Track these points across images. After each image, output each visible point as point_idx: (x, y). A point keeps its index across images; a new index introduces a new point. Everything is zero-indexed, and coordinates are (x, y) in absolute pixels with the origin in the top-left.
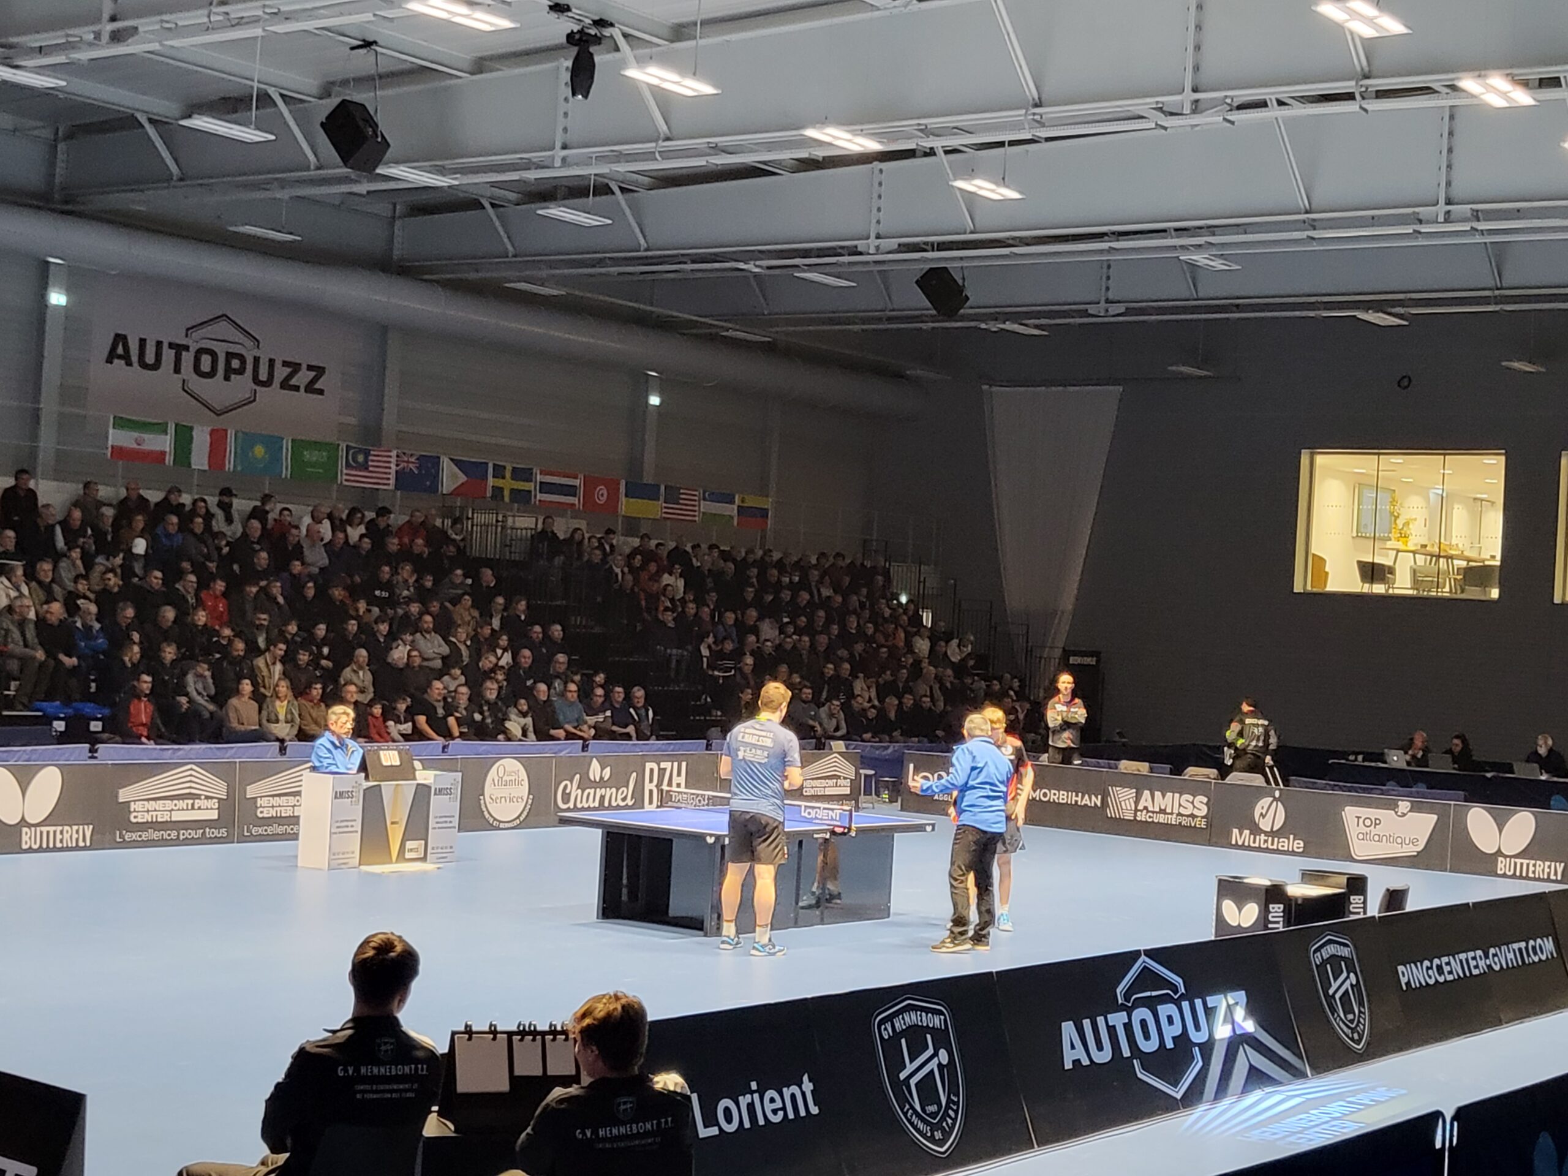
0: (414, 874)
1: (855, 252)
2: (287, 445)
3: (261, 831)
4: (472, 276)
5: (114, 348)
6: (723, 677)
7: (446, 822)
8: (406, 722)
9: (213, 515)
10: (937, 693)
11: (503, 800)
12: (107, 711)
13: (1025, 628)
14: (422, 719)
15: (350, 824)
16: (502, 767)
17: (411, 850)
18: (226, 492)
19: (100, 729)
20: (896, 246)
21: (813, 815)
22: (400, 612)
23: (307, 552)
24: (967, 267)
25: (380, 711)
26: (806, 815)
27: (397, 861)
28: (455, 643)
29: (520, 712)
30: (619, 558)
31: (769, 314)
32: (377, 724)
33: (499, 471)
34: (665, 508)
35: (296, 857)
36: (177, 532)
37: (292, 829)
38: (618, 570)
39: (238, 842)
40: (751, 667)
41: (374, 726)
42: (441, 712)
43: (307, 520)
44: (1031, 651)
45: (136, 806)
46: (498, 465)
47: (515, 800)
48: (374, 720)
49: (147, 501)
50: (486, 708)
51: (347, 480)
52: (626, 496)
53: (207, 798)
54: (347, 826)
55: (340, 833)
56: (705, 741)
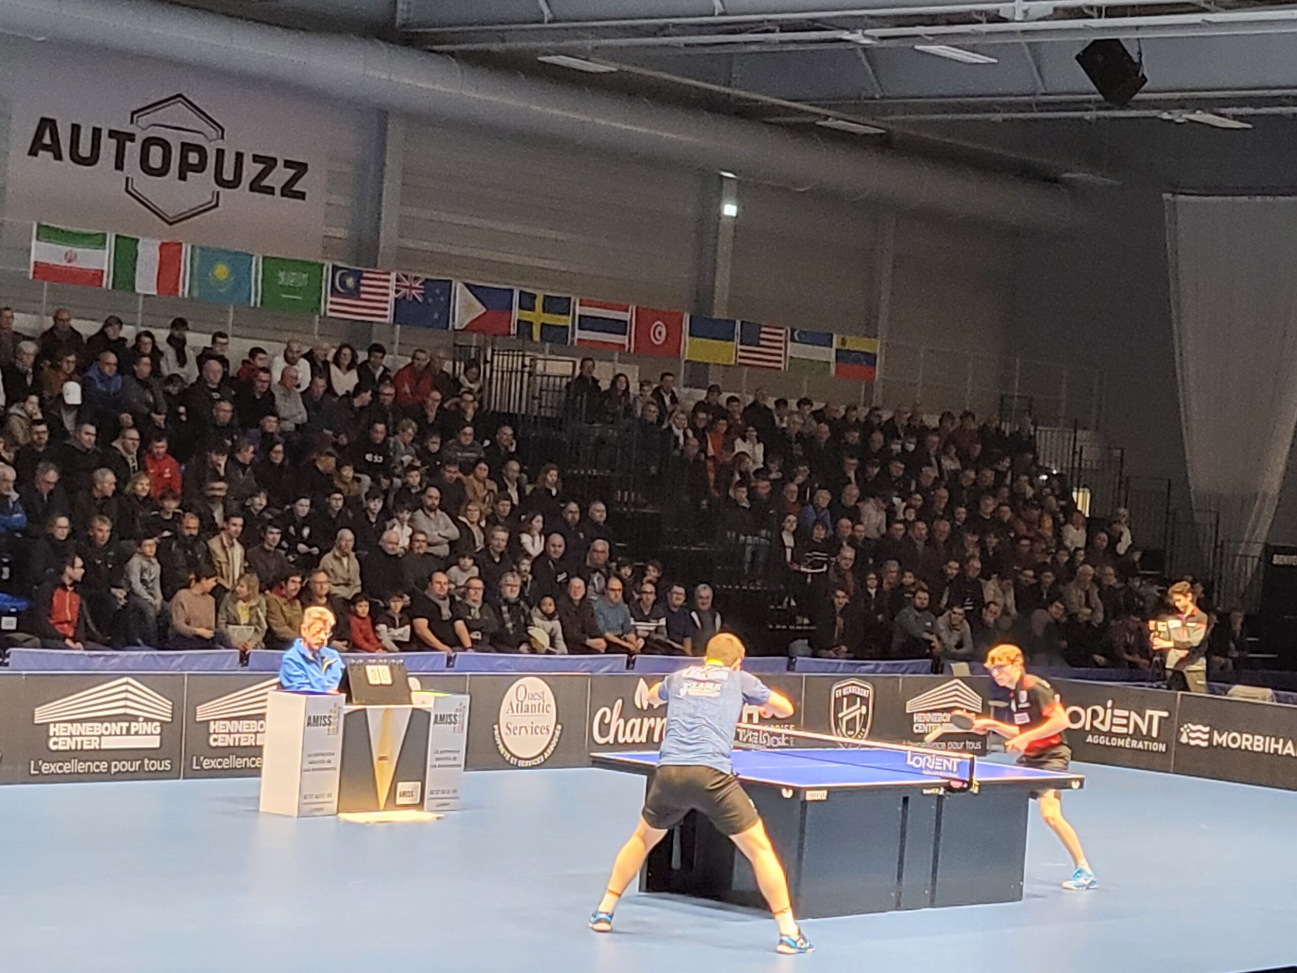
0: (407, 825)
1: (996, 18)
2: (256, 266)
3: (214, 764)
4: (496, 47)
5: (39, 136)
6: (812, 574)
7: (449, 759)
8: (401, 626)
9: (161, 354)
10: (1096, 599)
11: (523, 730)
12: (23, 605)
13: (1214, 515)
14: (422, 623)
15: (327, 758)
16: (522, 688)
17: (404, 794)
18: (179, 324)
19: (14, 627)
20: (1051, 12)
21: (922, 763)
22: (398, 482)
23: (279, 401)
24: (1143, 39)
25: (367, 609)
26: (913, 763)
27: (385, 809)
28: (465, 524)
29: (545, 614)
30: (682, 416)
31: (882, 98)
32: (364, 627)
33: (527, 301)
34: (742, 350)
35: (258, 799)
36: (116, 375)
37: (254, 762)
38: (679, 433)
39: (184, 778)
40: (851, 564)
41: (361, 630)
42: (446, 613)
43: (279, 364)
44: (1222, 547)
45: (56, 730)
46: (526, 293)
47: (538, 731)
48: (359, 621)
49: (78, 334)
50: (504, 608)
51: (332, 310)
52: (691, 335)
53: (147, 720)
54: (323, 762)
55: (314, 770)
56: (785, 659)
